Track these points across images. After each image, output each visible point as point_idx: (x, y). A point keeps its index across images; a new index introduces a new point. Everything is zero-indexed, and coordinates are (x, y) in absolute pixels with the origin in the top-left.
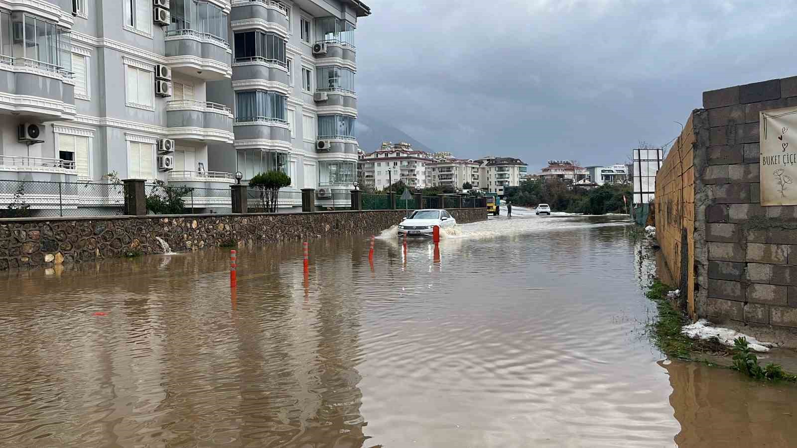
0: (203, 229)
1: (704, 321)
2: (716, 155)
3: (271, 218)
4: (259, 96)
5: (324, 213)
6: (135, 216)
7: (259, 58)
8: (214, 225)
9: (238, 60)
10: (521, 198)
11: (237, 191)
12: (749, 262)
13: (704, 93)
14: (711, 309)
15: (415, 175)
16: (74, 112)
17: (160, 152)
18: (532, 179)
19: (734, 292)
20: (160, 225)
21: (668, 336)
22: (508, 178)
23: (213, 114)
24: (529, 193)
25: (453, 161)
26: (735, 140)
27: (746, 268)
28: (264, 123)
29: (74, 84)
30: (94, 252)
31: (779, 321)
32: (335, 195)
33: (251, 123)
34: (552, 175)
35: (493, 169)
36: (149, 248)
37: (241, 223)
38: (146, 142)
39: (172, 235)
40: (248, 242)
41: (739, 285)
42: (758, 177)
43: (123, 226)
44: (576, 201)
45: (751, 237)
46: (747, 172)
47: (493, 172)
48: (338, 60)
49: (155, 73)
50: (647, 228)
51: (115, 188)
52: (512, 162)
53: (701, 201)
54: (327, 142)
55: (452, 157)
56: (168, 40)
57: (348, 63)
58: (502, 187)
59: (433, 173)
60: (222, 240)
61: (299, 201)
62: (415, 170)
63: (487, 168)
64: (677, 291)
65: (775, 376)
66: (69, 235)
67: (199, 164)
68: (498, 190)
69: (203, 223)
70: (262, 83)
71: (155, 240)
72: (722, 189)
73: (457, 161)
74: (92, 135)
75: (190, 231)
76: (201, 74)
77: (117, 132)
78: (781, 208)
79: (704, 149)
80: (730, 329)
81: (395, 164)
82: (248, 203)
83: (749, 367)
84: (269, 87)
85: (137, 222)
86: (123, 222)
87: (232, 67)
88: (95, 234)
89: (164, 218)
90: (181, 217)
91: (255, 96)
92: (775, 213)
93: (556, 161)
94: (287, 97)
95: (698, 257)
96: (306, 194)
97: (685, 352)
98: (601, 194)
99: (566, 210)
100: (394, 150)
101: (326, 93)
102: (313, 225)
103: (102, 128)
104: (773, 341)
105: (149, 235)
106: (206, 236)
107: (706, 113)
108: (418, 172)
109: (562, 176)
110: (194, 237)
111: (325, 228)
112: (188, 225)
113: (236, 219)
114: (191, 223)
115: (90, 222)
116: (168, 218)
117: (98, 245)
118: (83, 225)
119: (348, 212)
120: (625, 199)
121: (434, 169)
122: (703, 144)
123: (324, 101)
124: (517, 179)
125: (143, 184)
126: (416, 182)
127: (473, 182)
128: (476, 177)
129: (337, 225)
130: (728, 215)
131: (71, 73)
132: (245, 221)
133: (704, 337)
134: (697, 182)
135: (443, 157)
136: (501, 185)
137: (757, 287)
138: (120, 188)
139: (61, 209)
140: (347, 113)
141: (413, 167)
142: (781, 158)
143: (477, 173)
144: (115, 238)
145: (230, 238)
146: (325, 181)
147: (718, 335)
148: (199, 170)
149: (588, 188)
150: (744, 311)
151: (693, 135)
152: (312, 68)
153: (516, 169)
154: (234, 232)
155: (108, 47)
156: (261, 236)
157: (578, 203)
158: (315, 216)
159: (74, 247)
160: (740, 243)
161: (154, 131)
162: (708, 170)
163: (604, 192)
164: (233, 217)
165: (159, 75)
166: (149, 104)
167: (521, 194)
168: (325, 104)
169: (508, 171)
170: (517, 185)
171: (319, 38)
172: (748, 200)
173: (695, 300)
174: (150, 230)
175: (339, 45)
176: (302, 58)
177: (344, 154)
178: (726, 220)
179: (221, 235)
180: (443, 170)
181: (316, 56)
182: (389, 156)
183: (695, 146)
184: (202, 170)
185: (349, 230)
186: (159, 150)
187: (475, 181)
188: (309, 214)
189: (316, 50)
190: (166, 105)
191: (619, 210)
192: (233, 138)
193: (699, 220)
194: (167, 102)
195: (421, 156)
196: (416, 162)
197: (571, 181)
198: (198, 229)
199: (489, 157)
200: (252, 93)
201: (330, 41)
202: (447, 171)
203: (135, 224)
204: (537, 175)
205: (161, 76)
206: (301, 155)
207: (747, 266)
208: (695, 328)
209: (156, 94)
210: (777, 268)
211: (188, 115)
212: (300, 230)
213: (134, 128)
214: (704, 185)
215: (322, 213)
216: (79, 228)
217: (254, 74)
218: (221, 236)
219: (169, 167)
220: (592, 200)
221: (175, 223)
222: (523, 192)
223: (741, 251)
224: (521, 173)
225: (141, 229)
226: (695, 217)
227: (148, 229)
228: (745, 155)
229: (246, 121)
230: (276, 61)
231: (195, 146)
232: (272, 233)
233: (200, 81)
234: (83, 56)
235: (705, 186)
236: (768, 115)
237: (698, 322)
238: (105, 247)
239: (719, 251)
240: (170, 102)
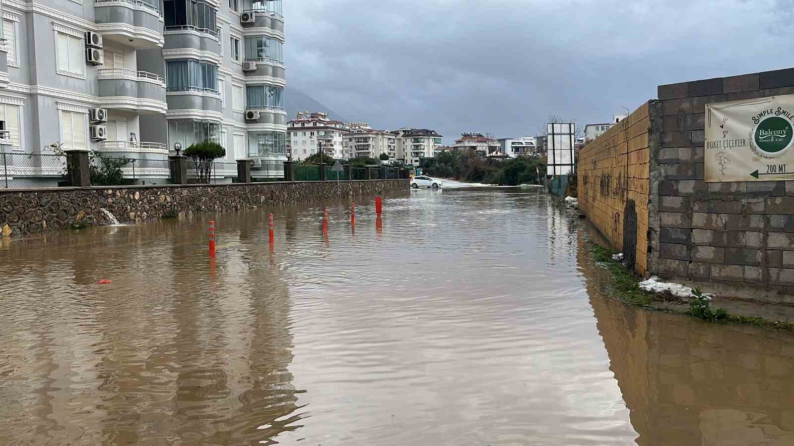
0: (145, 201)
1: (656, 278)
2: (668, 139)
3: (209, 190)
4: (192, 66)
5: (260, 184)
6: (80, 188)
7: (190, 27)
8: (155, 196)
9: (168, 29)
10: (437, 169)
11: (175, 163)
12: (694, 229)
13: (659, 87)
14: (662, 268)
15: (332, 145)
16: (7, 80)
17: (92, 122)
18: (446, 151)
19: (681, 254)
20: (104, 196)
21: (629, 290)
22: (423, 149)
23: (147, 83)
24: (445, 164)
25: (370, 131)
26: (685, 127)
27: (691, 233)
28: (196, 93)
29: (7, 51)
30: (41, 224)
31: (717, 275)
32: (266, 166)
33: (182, 93)
34: (465, 147)
35: (409, 140)
36: (94, 219)
37: (181, 194)
38: (78, 111)
39: (116, 206)
40: (188, 213)
41: (685, 247)
42: (703, 158)
43: (68, 198)
44: (492, 173)
45: (696, 208)
46: (694, 154)
47: (409, 143)
48: (267, 30)
49: (86, 40)
50: (568, 198)
51: (59, 159)
52: (428, 133)
53: (654, 177)
54: (256, 112)
55: (368, 128)
56: (98, 6)
57: (277, 34)
58: (418, 159)
59: (350, 144)
60: (164, 211)
61: (235, 173)
62: (332, 140)
63: (403, 139)
64: (621, 254)
65: (722, 317)
66: (17, 207)
67: (131, 134)
68: (413, 161)
69: (145, 193)
70: (193, 52)
71: (100, 212)
72: (673, 168)
73: (374, 132)
74: (22, 104)
75: (133, 202)
76: (132, 42)
77: (49, 101)
78: (720, 184)
79: (658, 134)
80: (677, 283)
81: (312, 134)
82: (188, 174)
83: (702, 310)
84: (200, 57)
85: (82, 194)
86: (68, 193)
87: (164, 36)
88: (41, 206)
89: (108, 189)
90: (124, 189)
91: (186, 67)
92: (717, 188)
93: (469, 133)
94: (218, 67)
95: (651, 225)
96: (241, 164)
97: (648, 302)
98: (515, 166)
99: (482, 181)
100: (310, 120)
101: (255, 63)
102: (249, 196)
103: (32, 97)
104: (712, 292)
105: (94, 207)
106: (148, 207)
107: (660, 104)
108: (335, 142)
109: (474, 148)
110: (137, 208)
111: (260, 200)
112: (132, 196)
113: (176, 190)
114: (134, 194)
115: (36, 194)
116: (112, 189)
117: (45, 217)
118: (29, 196)
119: (282, 183)
120: (538, 171)
121: (350, 140)
122: (657, 129)
123: (253, 71)
124: (432, 151)
125: (87, 155)
126: (333, 152)
127: (390, 153)
128: (393, 148)
129: (272, 196)
130: (678, 189)
131: (4, 40)
132: (185, 192)
133: (659, 290)
134: (652, 162)
135: (360, 128)
136: (417, 156)
137: (700, 248)
138: (64, 159)
139: (6, 180)
140: (276, 84)
141: (331, 137)
142: (722, 143)
143: (393, 144)
144: (61, 209)
145: (171, 209)
146: (254, 151)
147: (669, 288)
148: (132, 140)
149: (500, 160)
150: (689, 268)
151: (649, 122)
152: (241, 38)
153: (431, 140)
154: (175, 203)
155: (37, 13)
156: (200, 207)
157: (493, 175)
158: (251, 187)
159: (21, 218)
160: (687, 211)
161: (87, 100)
162: (661, 151)
163: (518, 164)
164: (173, 188)
165: (89, 42)
166: (79, 72)
167: (437, 165)
168: (253, 74)
169: (423, 142)
170: (431, 156)
171: (247, 7)
172: (694, 177)
173: (648, 261)
174: (95, 201)
175: (267, 15)
176: (231, 27)
177: (274, 125)
178: (676, 193)
179: (163, 206)
180: (360, 140)
181: (244, 25)
182: (306, 125)
183: (650, 131)
184: (134, 141)
185: (283, 202)
186: (91, 120)
187: (392, 152)
188: (245, 185)
189: (243, 19)
190: (96, 73)
191: (532, 181)
192: (166, 108)
193: (653, 194)
194: (99, 70)
195: (338, 126)
196: (333, 132)
197: (484, 153)
198: (141, 200)
199: (404, 128)
200: (184, 62)
201: (259, 11)
202: (364, 142)
203: (80, 196)
204: (450, 146)
205: (92, 43)
206: (231, 125)
207: (692, 231)
208: (650, 284)
209: (87, 61)
210: (716, 232)
211: (121, 84)
212: (237, 201)
213: (66, 96)
214: (657, 164)
215: (258, 184)
216: (26, 199)
217: (185, 43)
218: (163, 208)
219: (103, 137)
220: (507, 172)
221: (119, 194)
222: (439, 163)
223: (687, 219)
224: (435, 144)
225: (86, 201)
226: (650, 191)
227: (93, 201)
228: (693, 139)
229: (178, 91)
230: (207, 31)
231: (126, 115)
232: (211, 204)
233: (131, 49)
234: (12, 21)
235: (659, 165)
236: (712, 107)
237: (651, 279)
238: (52, 218)
239: (669, 219)
240: (101, 70)
